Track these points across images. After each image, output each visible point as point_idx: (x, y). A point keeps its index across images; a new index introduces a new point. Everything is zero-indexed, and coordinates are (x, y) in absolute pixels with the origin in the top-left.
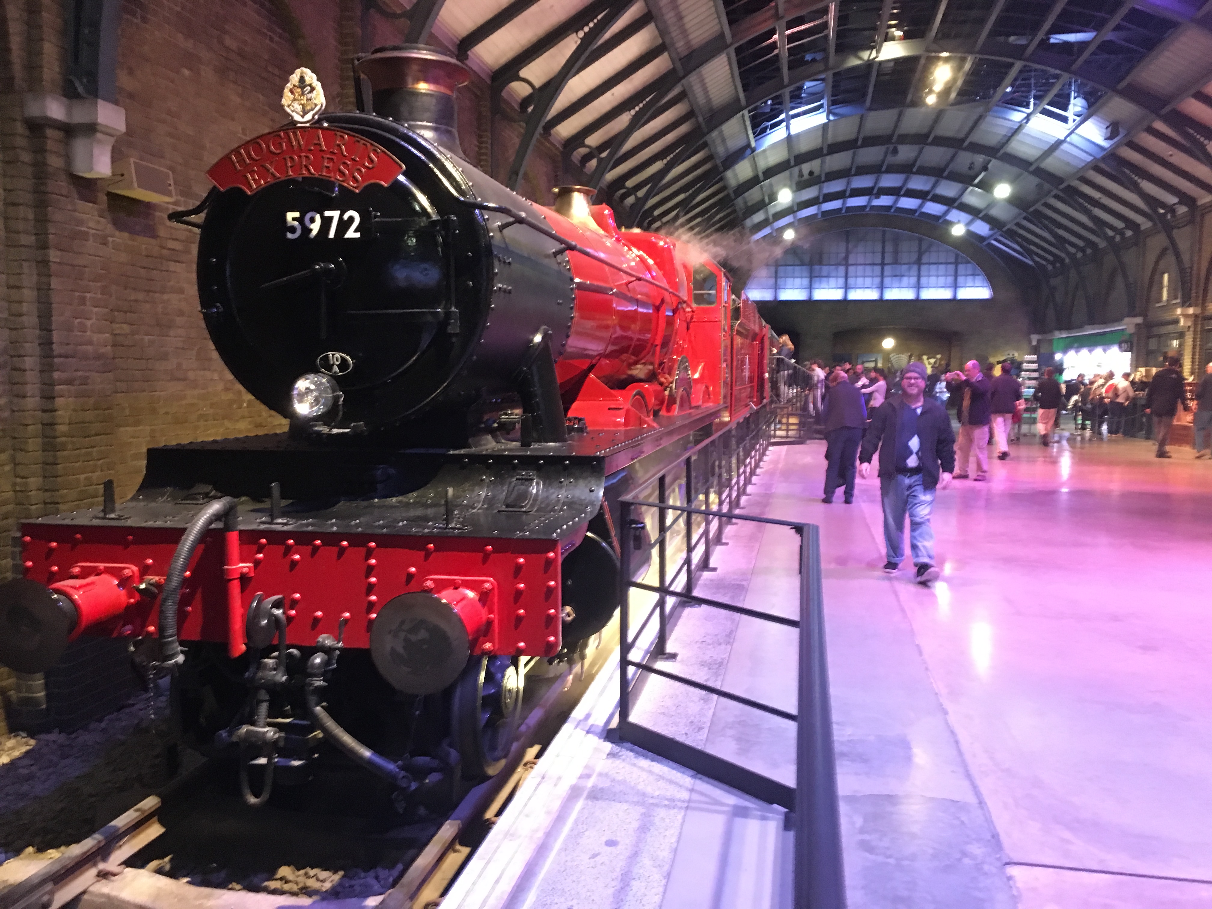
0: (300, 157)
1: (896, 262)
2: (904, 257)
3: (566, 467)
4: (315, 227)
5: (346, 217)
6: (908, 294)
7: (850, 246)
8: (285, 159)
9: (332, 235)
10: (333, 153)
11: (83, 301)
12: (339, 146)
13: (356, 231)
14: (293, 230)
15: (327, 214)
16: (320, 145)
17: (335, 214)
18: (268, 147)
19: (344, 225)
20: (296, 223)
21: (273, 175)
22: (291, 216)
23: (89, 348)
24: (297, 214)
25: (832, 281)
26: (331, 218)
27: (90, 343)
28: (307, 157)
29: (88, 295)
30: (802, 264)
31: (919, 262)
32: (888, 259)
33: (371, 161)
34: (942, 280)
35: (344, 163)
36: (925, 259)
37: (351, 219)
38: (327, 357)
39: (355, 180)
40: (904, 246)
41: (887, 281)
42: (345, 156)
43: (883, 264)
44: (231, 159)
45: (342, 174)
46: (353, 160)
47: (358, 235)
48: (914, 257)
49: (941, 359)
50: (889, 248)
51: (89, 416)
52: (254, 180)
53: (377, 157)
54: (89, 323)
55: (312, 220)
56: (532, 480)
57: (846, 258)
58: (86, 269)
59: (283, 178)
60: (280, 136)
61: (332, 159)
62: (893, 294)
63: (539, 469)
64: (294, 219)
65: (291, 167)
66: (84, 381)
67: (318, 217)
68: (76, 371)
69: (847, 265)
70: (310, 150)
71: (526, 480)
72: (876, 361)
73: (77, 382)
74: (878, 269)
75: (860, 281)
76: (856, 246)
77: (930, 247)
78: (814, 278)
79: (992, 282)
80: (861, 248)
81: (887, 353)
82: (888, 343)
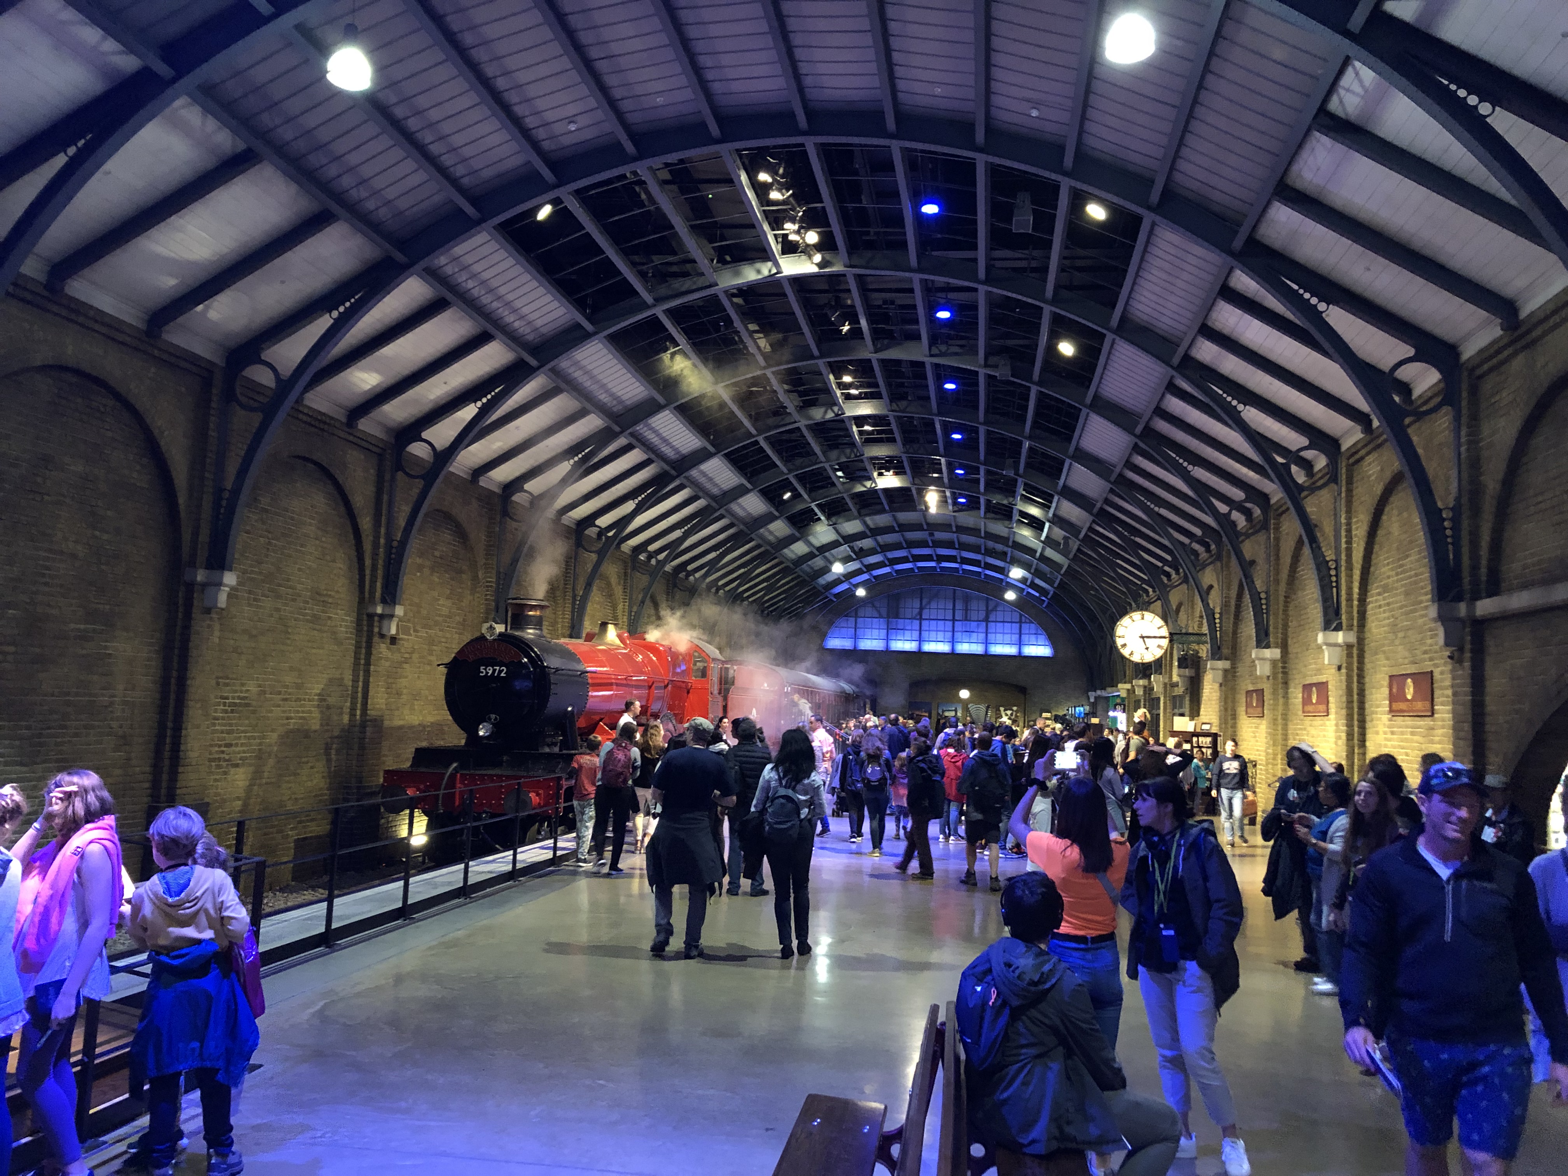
0: (488, 649)
1: (966, 619)
2: (974, 615)
4: (490, 672)
5: (501, 669)
6: (976, 648)
7: (924, 602)
8: (483, 650)
9: (496, 675)
12: (501, 647)
14: (482, 672)
15: (495, 668)
16: (495, 646)
17: (498, 668)
18: (477, 646)
19: (500, 672)
20: (484, 670)
21: (478, 656)
22: (482, 668)
24: (484, 667)
25: (908, 634)
28: (490, 651)
30: (881, 617)
31: (987, 620)
32: (959, 615)
33: (512, 653)
34: (1007, 638)
35: (503, 653)
36: (992, 617)
37: (503, 670)
39: (506, 659)
40: (974, 605)
41: (958, 635)
43: (954, 620)
44: (463, 649)
45: (501, 655)
46: (506, 653)
47: (505, 675)
48: (982, 615)
49: (1017, 711)
50: (959, 605)
52: (470, 655)
55: (489, 670)
57: (920, 614)
59: (481, 656)
60: (482, 643)
61: (499, 651)
62: (964, 648)
65: (484, 654)
69: (921, 619)
70: (492, 649)
72: (956, 711)
74: (950, 624)
75: (933, 635)
76: (929, 603)
77: (996, 606)
78: (891, 630)
79: (1053, 641)
80: (934, 605)
81: (965, 703)
82: (964, 694)
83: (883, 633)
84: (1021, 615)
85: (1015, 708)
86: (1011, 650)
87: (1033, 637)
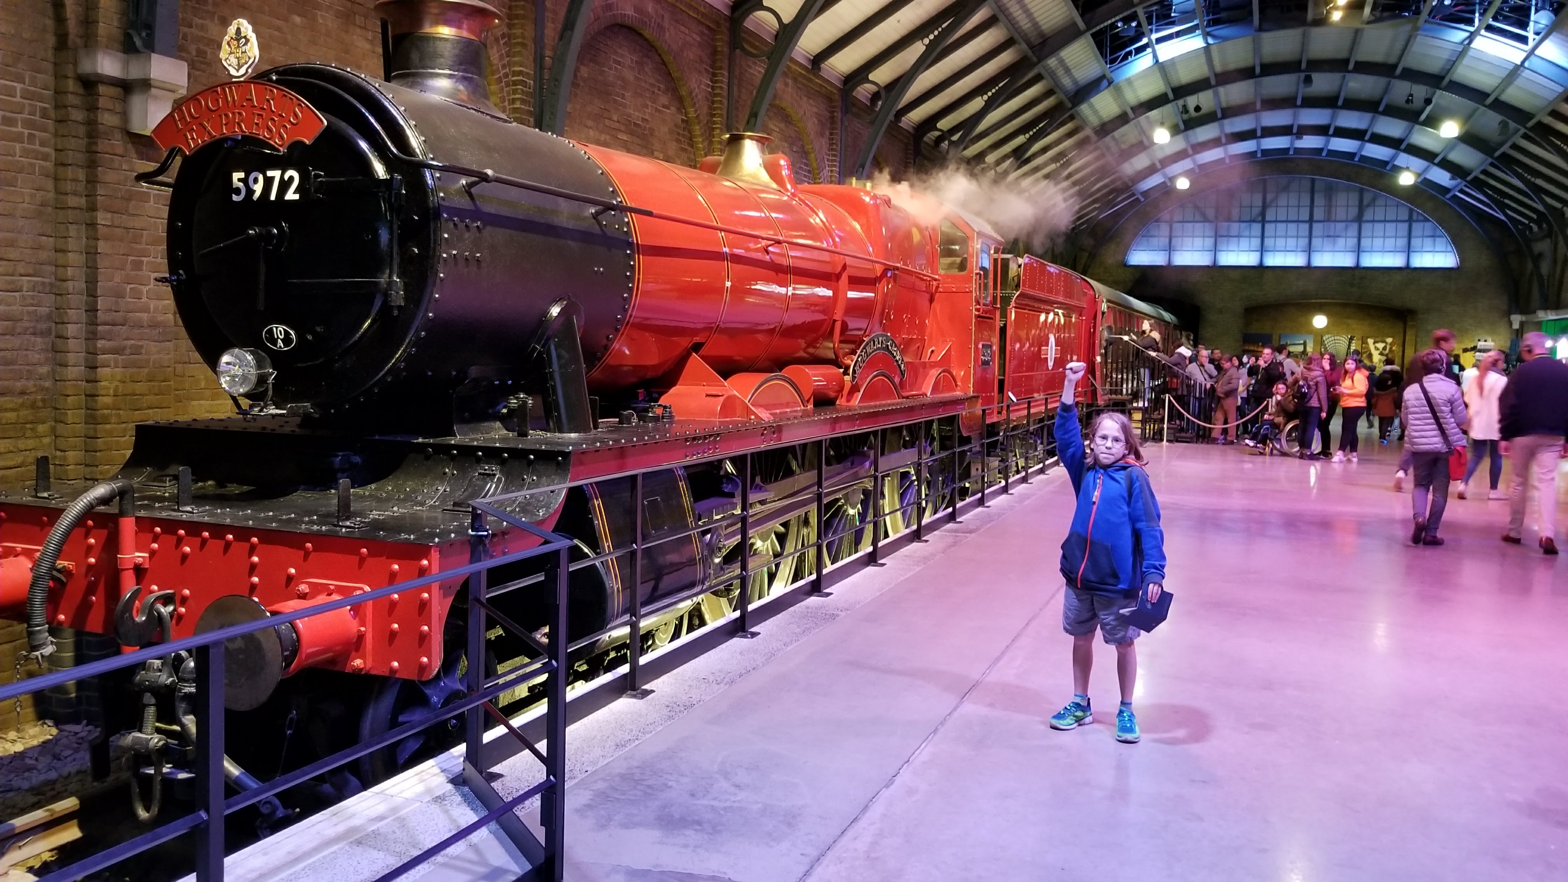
0: (233, 113)
1: (1328, 219)
2: (1340, 213)
3: (530, 462)
4: (258, 188)
5: (286, 177)
6: (1343, 260)
7: (1267, 200)
8: (220, 116)
9: (273, 197)
10: (263, 109)
11: (138, 265)
12: (268, 101)
13: (294, 193)
14: (238, 191)
15: (270, 173)
16: (251, 100)
17: (276, 174)
18: (207, 104)
19: (285, 185)
20: (241, 185)
21: (209, 133)
22: (237, 176)
23: (145, 316)
24: (242, 175)
25: (1244, 242)
26: (273, 178)
27: (146, 310)
28: (240, 114)
29: (145, 259)
30: (1205, 221)
31: (1359, 220)
32: (1318, 215)
33: (296, 115)
34: (1390, 243)
35: (273, 119)
36: (1367, 216)
37: (291, 179)
38: (271, 329)
39: (281, 137)
40: (1340, 199)
41: (1316, 242)
42: (273, 112)
43: (1308, 224)
44: (174, 117)
45: (270, 130)
46: (281, 115)
47: (297, 197)
48: (1353, 213)
50: (1319, 201)
51: (140, 387)
52: (193, 138)
53: (302, 113)
54: (145, 289)
55: (256, 181)
56: (494, 475)
57: (1263, 213)
58: (145, 232)
59: (218, 137)
60: (217, 92)
61: (261, 115)
62: (1324, 259)
63: (503, 462)
64: (239, 180)
65: (226, 125)
66: (137, 351)
67: (261, 178)
68: (127, 339)
69: (1264, 223)
70: (244, 106)
71: (489, 475)
72: (1304, 343)
73: (128, 351)
74: (1305, 227)
75: (1281, 242)
76: (1276, 198)
77: (1374, 200)
78: (1218, 238)
79: (1458, 244)
80: (1282, 201)
81: (1319, 335)
82: (1320, 321)
83: (1209, 242)
84: (1411, 211)
85: (1389, 340)
86: (1395, 261)
87: (1428, 242)
